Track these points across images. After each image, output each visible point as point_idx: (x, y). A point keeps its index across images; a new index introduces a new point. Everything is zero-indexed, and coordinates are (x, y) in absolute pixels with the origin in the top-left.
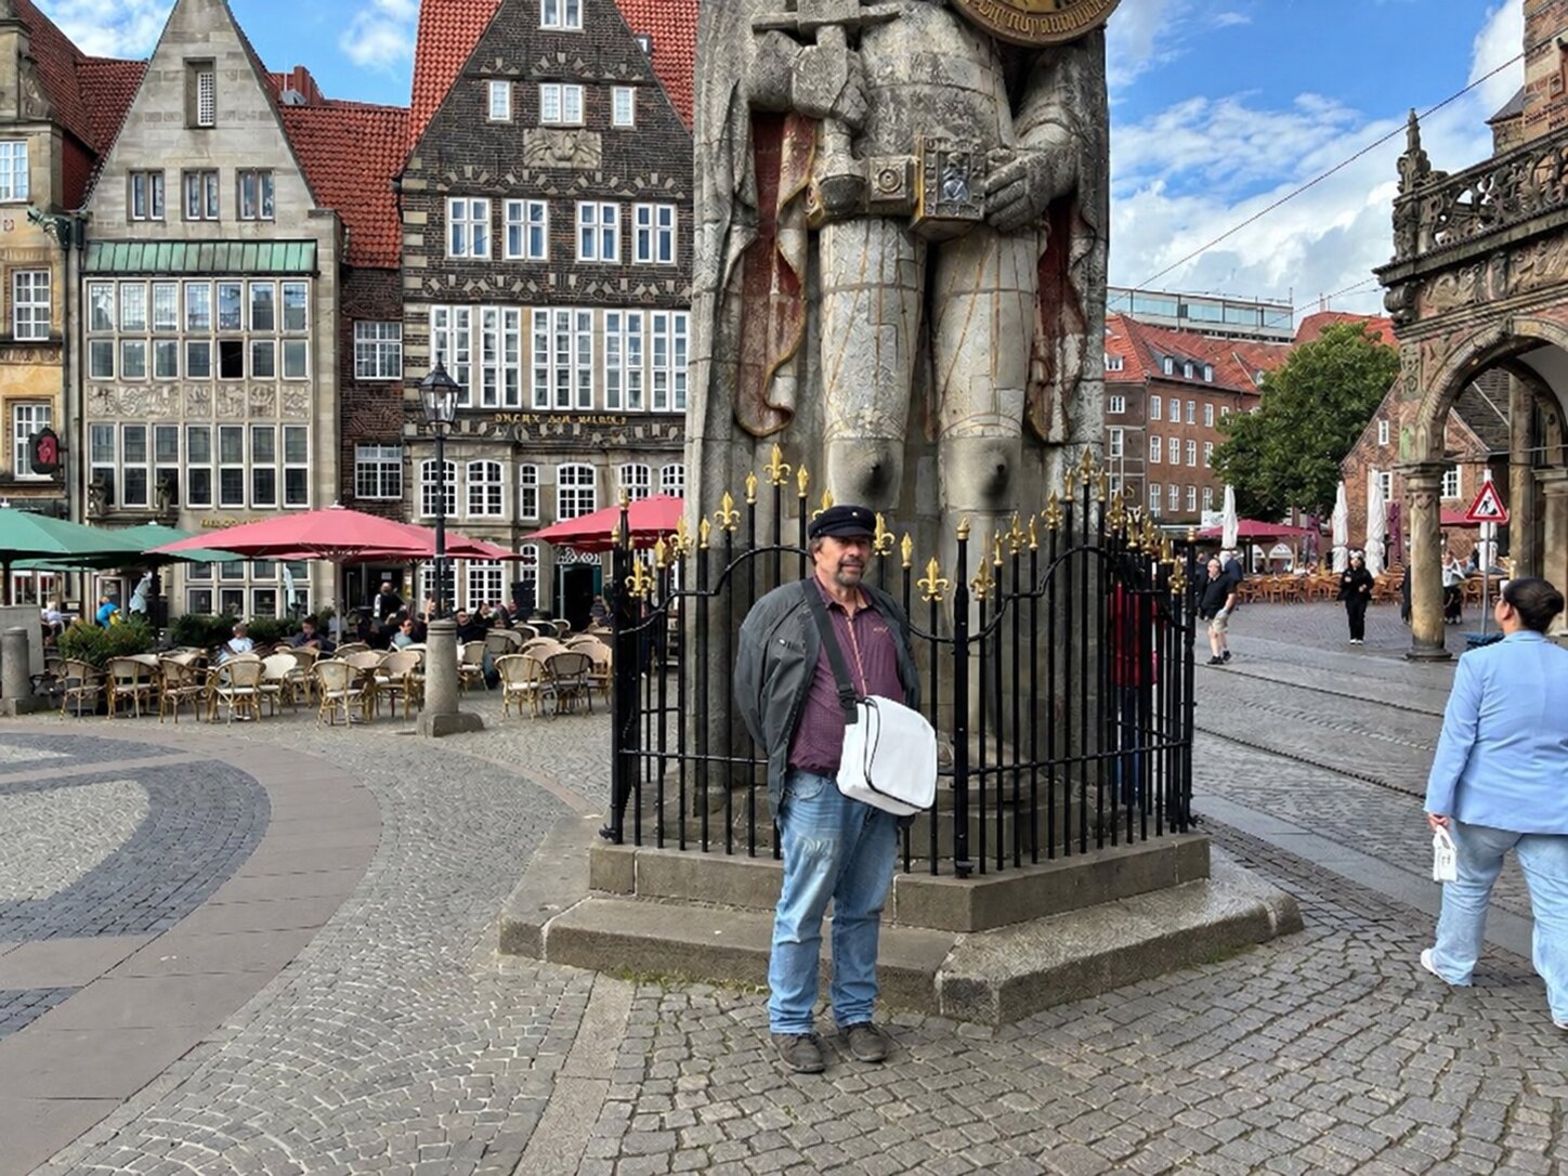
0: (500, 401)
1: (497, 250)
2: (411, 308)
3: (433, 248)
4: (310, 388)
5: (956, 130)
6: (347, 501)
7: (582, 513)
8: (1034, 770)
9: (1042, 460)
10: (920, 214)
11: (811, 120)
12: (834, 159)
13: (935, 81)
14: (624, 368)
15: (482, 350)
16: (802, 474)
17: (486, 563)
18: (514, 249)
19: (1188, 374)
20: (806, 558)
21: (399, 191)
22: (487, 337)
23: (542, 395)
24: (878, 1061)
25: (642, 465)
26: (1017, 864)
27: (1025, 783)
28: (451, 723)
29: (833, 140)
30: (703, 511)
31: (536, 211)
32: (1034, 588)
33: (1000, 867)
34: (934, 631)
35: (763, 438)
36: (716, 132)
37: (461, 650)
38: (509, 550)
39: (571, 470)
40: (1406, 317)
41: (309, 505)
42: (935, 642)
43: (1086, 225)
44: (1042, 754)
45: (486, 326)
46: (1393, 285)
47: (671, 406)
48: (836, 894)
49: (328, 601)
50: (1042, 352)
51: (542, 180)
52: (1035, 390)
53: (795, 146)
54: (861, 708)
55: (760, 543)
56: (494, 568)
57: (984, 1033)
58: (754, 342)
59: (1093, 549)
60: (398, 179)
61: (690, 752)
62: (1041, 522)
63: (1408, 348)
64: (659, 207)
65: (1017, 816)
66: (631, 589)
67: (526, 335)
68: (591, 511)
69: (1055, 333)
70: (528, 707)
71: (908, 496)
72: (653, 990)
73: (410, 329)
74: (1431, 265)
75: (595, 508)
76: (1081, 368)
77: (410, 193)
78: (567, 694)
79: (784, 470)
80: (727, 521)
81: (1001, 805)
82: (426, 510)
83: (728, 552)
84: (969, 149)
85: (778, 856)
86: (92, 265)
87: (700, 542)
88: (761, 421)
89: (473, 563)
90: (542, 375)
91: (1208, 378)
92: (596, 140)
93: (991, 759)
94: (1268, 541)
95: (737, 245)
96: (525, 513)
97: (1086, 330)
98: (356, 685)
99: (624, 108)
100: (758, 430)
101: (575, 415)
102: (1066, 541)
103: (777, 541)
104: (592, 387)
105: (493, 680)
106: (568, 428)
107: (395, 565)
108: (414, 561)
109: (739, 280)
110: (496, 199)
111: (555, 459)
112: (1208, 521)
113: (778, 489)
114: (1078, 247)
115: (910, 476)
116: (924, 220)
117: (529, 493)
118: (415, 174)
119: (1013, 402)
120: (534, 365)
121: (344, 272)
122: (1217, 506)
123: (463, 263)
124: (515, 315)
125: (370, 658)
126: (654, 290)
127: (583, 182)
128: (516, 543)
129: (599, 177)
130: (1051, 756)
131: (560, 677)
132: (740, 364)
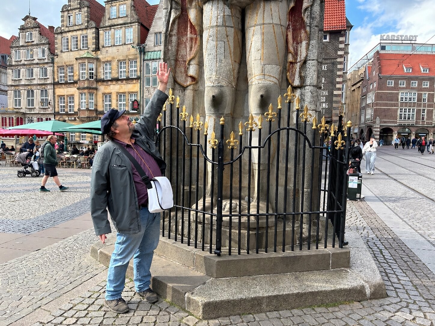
35: (187, 87)
58: (182, 52)
69: (297, 41)
76: (307, 56)
86: (146, 58)
88: (186, 81)
95: (173, 16)
97: (309, 39)
100: (185, 85)
113: (171, 105)
132: (176, 60)
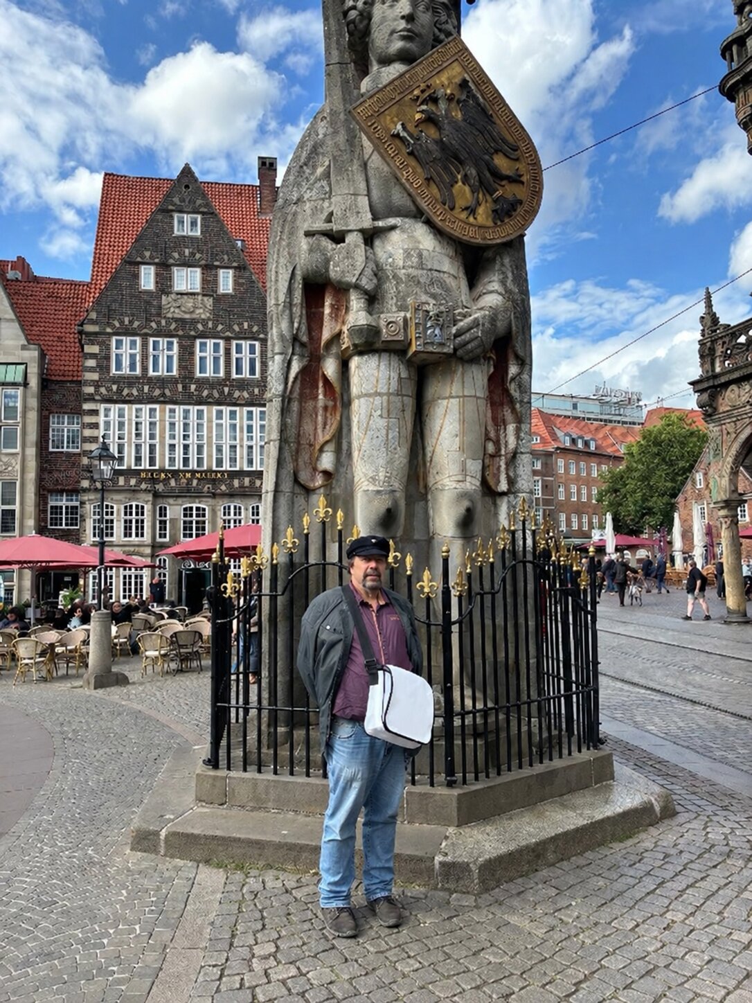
0: (145, 465)
1: (145, 369)
2: (86, 406)
3: (103, 367)
4: (20, 457)
5: (434, 296)
6: (42, 530)
7: (197, 535)
8: (497, 711)
9: (495, 504)
10: (413, 348)
11: (342, 290)
12: (357, 315)
13: (421, 266)
14: (226, 443)
15: (134, 432)
16: (340, 514)
17: (133, 569)
18: (155, 369)
19: (580, 445)
20: (343, 570)
21: (81, 333)
22: (137, 423)
23: (172, 460)
24: (396, 926)
25: (238, 505)
26: (487, 776)
27: (492, 719)
28: (107, 679)
29: (356, 302)
30: (275, 539)
31: (170, 344)
32: (493, 587)
33: (477, 779)
34: (428, 617)
35: (314, 490)
36: (282, 298)
37: (114, 629)
38: (148, 561)
39: (191, 508)
40: (709, 410)
41: (17, 532)
42: (429, 625)
43: (517, 357)
44: (503, 702)
45: (137, 417)
46: (701, 391)
47: (256, 467)
48: (365, 805)
49: (27, 596)
50: (492, 435)
51: (173, 326)
52: (488, 461)
53: (332, 306)
54: (380, 673)
55: (312, 560)
56: (139, 572)
57: (469, 901)
58: (307, 427)
59: (530, 562)
60: (81, 325)
61: (265, 703)
62: (495, 544)
63: (713, 430)
64: (248, 342)
65: (486, 743)
66: (225, 592)
67: (162, 421)
68: (204, 534)
69: (499, 423)
70: (158, 668)
71: (409, 528)
72: (239, 876)
73: (88, 419)
74: (723, 380)
75: (206, 532)
76: (517, 446)
77: (88, 334)
78: (185, 659)
79: (327, 511)
80: (290, 545)
81: (476, 735)
82: (94, 536)
83: (291, 565)
84: (442, 308)
85: (325, 776)
87: (272, 560)
88: (313, 479)
89: (125, 570)
90: (172, 447)
91: (593, 448)
92: (209, 302)
93: (468, 703)
94: (634, 548)
95: (295, 367)
96: (160, 537)
97: (519, 420)
98: (42, 654)
99: (226, 282)
100: (311, 485)
101: (193, 472)
102: (512, 557)
103: (324, 558)
104: (205, 455)
105: (135, 650)
106: (189, 481)
107: (72, 571)
108: (86, 569)
109: (297, 389)
110: (145, 337)
111: (180, 501)
112: (596, 536)
113: (324, 523)
114: (513, 370)
115: (410, 515)
116: (416, 353)
117: (163, 523)
118: (93, 322)
119: (475, 467)
120: (168, 441)
121: (45, 383)
122: (602, 527)
123: (122, 377)
124: (155, 410)
125: (52, 636)
126: (246, 395)
127: (200, 327)
128: (153, 556)
129: (210, 324)
130: (508, 701)
131: (181, 646)
132: (299, 443)
